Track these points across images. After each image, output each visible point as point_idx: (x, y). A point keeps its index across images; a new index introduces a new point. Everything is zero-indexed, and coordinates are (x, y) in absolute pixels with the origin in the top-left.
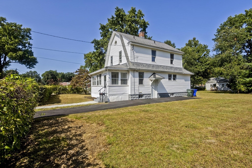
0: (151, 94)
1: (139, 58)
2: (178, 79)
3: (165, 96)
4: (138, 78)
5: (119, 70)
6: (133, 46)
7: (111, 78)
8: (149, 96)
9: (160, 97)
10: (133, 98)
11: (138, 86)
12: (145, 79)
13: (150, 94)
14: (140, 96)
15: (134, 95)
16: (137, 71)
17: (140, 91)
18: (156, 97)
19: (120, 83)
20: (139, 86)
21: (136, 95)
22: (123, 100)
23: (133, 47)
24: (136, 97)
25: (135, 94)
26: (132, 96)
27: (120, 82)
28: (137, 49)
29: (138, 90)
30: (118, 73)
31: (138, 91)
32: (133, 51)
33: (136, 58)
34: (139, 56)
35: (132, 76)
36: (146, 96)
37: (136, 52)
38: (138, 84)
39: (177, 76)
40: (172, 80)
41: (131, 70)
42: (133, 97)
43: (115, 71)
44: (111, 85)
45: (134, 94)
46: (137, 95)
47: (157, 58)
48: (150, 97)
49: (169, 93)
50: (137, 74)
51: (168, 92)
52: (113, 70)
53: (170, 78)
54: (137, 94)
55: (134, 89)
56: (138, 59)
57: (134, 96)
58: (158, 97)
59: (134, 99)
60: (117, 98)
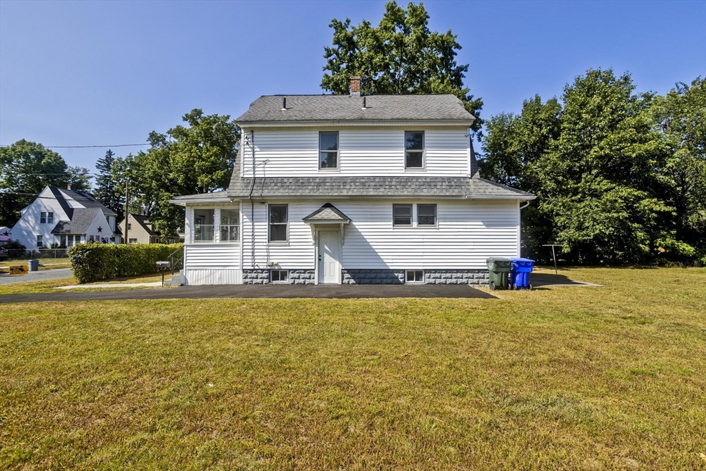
0: (316, 271)
1: (271, 162)
2: (445, 219)
3: (378, 281)
4: (264, 224)
5: (214, 204)
6: (252, 131)
7: (193, 224)
8: (307, 275)
9: (352, 281)
10: (248, 280)
11: (265, 244)
12: (291, 223)
13: (311, 271)
14: (276, 274)
15: (252, 270)
16: (263, 203)
17: (271, 261)
18: (336, 280)
19: (218, 238)
20: (269, 246)
21: (260, 271)
22: (224, 283)
23: (251, 136)
24: (260, 275)
25: (257, 268)
26: (246, 272)
27: (217, 234)
28: (268, 139)
29: (266, 257)
30: (213, 210)
31: (266, 261)
32: (250, 148)
33: (262, 166)
34: (270, 159)
35: (245, 217)
36: (296, 275)
37: (262, 149)
38: (265, 241)
39: (441, 210)
40: (415, 224)
41: (244, 201)
42: (250, 275)
43: (203, 205)
44: (193, 243)
45: (252, 268)
46: (263, 270)
47: (343, 154)
48: (311, 281)
49: (398, 271)
50: (263, 211)
51: (391, 268)
52: (198, 204)
53: (402, 216)
54: (262, 267)
55: (251, 254)
56: (266, 166)
57: (254, 275)
58: (346, 281)
59: (255, 281)
60: (208, 276)
